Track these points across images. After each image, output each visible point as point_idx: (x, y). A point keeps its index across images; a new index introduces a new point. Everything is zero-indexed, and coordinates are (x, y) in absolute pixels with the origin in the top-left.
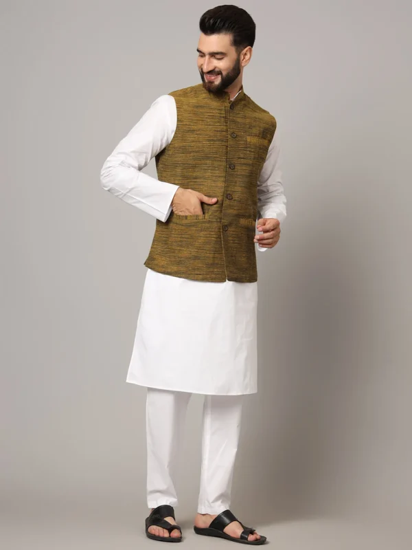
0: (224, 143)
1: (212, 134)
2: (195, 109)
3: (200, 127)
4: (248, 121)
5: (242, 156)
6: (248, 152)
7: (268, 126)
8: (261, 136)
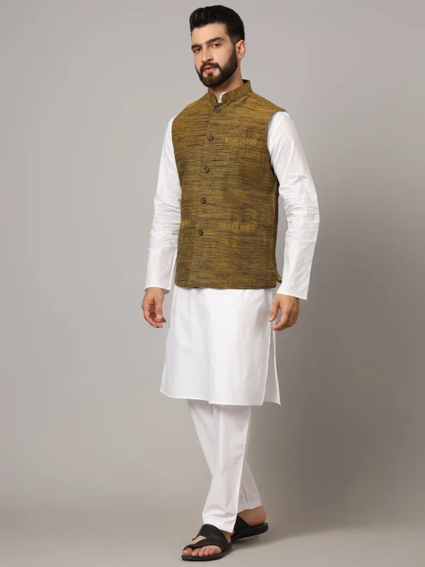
0: (200, 148)
1: (192, 139)
5: (217, 158)
6: (224, 154)
7: (255, 124)
8: (244, 135)
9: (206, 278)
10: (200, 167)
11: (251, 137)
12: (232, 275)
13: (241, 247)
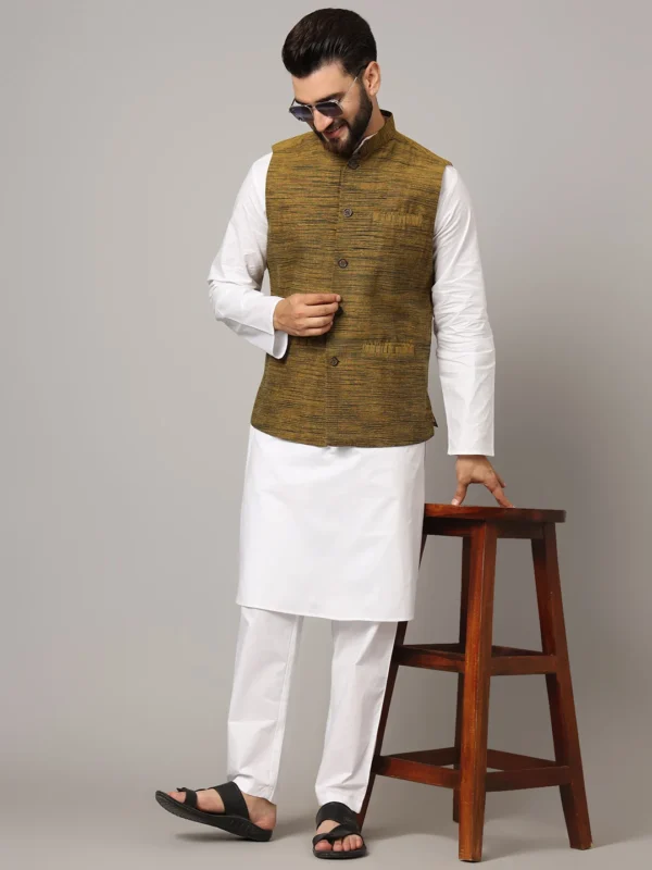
0: (330, 226)
1: (312, 211)
2: (296, 172)
3: (297, 200)
4: (380, 186)
5: (361, 245)
6: (372, 238)
7: (419, 193)
8: (402, 210)
9: (351, 433)
10: (328, 258)
11: (413, 213)
12: (389, 425)
13: (397, 381)
